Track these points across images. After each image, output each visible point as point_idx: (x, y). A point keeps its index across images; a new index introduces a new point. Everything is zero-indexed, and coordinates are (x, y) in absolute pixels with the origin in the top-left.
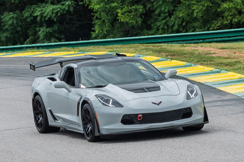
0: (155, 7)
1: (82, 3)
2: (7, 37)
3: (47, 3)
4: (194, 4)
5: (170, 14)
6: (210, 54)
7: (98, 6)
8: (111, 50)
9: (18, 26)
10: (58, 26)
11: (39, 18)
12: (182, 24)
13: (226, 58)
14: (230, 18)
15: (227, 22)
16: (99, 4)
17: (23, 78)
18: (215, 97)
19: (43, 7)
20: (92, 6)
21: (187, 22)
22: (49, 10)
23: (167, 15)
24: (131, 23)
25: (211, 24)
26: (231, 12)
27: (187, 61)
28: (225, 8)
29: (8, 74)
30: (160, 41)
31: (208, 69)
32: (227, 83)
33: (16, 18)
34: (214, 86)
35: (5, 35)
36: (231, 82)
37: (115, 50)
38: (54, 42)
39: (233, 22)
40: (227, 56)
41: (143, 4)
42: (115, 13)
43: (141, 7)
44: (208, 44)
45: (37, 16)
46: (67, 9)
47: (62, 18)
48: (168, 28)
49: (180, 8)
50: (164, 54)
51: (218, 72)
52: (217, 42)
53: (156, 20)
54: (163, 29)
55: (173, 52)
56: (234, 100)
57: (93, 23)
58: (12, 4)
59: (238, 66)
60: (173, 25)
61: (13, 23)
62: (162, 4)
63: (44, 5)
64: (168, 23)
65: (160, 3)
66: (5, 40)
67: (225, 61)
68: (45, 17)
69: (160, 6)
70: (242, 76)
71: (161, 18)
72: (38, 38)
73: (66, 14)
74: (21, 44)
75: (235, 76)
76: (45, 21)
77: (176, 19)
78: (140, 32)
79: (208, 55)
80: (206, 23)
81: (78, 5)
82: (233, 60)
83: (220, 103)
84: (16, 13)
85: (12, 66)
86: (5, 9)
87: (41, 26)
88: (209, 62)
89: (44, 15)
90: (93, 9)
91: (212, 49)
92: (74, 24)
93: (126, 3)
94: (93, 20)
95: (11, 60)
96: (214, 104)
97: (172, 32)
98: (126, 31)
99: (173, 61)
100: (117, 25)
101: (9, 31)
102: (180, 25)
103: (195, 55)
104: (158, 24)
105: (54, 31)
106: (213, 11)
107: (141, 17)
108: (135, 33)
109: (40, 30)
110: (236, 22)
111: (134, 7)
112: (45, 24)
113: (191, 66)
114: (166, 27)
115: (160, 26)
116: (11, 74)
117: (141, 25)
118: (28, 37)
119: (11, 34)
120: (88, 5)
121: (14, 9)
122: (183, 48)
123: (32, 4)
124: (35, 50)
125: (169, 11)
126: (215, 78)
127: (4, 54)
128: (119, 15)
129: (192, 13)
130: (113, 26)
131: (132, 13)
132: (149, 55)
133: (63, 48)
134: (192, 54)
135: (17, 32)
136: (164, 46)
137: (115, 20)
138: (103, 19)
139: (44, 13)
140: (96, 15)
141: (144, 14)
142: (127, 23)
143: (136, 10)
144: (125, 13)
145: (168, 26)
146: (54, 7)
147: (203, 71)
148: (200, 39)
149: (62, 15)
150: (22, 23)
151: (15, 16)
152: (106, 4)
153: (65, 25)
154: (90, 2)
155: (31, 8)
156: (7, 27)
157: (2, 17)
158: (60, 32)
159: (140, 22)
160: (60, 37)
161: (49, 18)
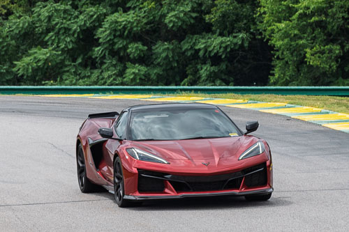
1: (260, 37)
2: (158, 75)
3: (214, 33)
7: (281, 42)
8: (292, 101)
9: (174, 60)
10: (226, 65)
11: (201, 53)
16: (283, 40)
19: (209, 38)
20: (273, 42)
22: (215, 42)
24: (323, 68)
33: (173, 50)
35: (155, 71)
37: (297, 101)
38: (219, 85)
41: (340, 44)
42: (302, 52)
43: (338, 47)
45: (199, 50)
46: (240, 43)
47: (233, 54)
57: (272, 64)
58: (168, 31)
61: (167, 56)
63: (210, 35)
66: (155, 78)
68: (210, 52)
72: (199, 78)
73: (238, 50)
74: (176, 85)
76: (210, 57)
78: (333, 79)
81: (254, 39)
84: (173, 44)
86: (159, 38)
87: (205, 63)
89: (210, 49)
90: (274, 46)
93: (318, 41)
94: (271, 61)
98: (315, 79)
100: (304, 69)
101: (161, 66)
105: (221, 72)
107: (337, 62)
108: (327, 80)
109: (202, 69)
111: (329, 47)
112: (209, 61)
117: (337, 71)
118: (186, 77)
119: (163, 70)
120: (268, 40)
121: (170, 37)
123: (193, 34)
124: (192, 93)
127: (151, 96)
128: (308, 55)
130: (299, 70)
131: (325, 55)
132: (341, 111)
133: (229, 94)
135: (172, 68)
137: (302, 61)
138: (286, 59)
139: (209, 46)
140: (277, 53)
141: (340, 57)
142: (318, 67)
143: (331, 51)
146: (223, 39)
149: (232, 50)
150: (179, 57)
151: (171, 47)
152: (291, 40)
153: (236, 65)
154: (270, 36)
155: (192, 39)
156: (159, 60)
157: (153, 48)
158: (229, 73)
159: (334, 68)
160: (228, 79)
161: (215, 54)
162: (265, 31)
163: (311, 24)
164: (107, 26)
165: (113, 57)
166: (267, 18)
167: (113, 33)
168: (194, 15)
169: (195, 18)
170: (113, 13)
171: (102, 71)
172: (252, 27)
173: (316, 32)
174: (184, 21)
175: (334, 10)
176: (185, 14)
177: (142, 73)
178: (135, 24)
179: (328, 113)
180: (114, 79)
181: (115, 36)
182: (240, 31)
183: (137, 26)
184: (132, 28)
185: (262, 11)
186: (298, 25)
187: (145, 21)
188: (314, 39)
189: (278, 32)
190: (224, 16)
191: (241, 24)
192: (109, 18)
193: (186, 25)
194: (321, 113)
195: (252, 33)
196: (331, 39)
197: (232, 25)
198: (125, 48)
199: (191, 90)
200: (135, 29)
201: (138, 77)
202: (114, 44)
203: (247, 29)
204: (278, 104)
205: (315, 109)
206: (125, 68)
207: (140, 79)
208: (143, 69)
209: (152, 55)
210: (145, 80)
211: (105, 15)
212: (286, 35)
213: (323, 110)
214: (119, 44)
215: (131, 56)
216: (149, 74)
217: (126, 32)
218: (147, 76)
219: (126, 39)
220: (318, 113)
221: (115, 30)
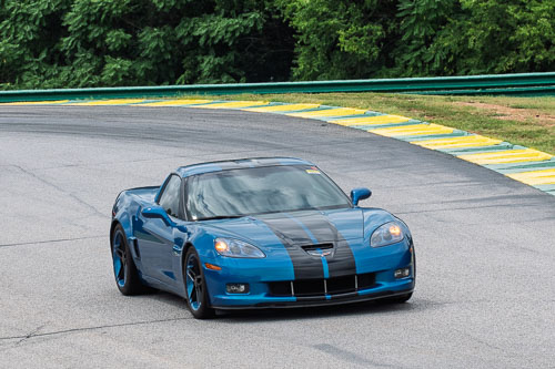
0: (403, 28)
1: (277, 17)
2: (146, 70)
3: (217, 13)
4: (470, 26)
5: (428, 41)
6: (495, 115)
7: (306, 24)
8: (328, 101)
9: (166, 51)
10: (235, 56)
11: (202, 40)
12: (447, 59)
13: (523, 124)
14: (529, 52)
15: (526, 60)
16: (307, 20)
17: (175, 143)
18: (502, 191)
19: (211, 21)
20: (294, 23)
21: (457, 57)
22: (218, 26)
23: (423, 42)
24: (361, 55)
25: (498, 62)
26: (533, 42)
27: (456, 127)
28: (524, 35)
29: (149, 136)
30: (408, 87)
31: (491, 141)
32: (524, 167)
33: (164, 38)
34: (501, 172)
35: (143, 66)
36: (530, 166)
37: (333, 101)
38: (227, 82)
39: (535, 61)
40: (525, 121)
41: (382, 23)
42: (334, 36)
43: (380, 28)
44: (492, 98)
45: (200, 36)
46: (252, 25)
47: (243, 41)
48: (422, 67)
49: (446, 32)
50: (417, 113)
51: (508, 147)
52: (506, 94)
53: (403, 51)
54: (415, 67)
55: (432, 109)
56: (536, 196)
57: (295, 51)
58: (157, 14)
59: (543, 138)
60: (433, 61)
61: (158, 46)
62: (415, 23)
63: (212, 17)
65: (412, 21)
66: (142, 74)
67: (520, 129)
68: (214, 38)
69: (412, 26)
70: (550, 156)
71: (412, 47)
72: (200, 73)
73: (249, 35)
74: (171, 84)
75: (537, 155)
76: (213, 45)
77: (437, 50)
78: (375, 70)
79: (492, 118)
80: (488, 59)
81: (270, 20)
82: (535, 129)
83: (509, 202)
84: (164, 30)
85: (156, 123)
86: (145, 23)
87: (207, 54)
88: (493, 130)
89: (213, 35)
90: (297, 28)
91: (498, 107)
92: (262, 53)
93: (354, 19)
94: (293, 47)
95: (156, 112)
96: (500, 202)
97: (430, 74)
98: (351, 69)
99: (432, 125)
100: (337, 57)
101: (150, 59)
102: (443, 62)
103: (469, 117)
104: (407, 57)
105: (228, 64)
106: (502, 39)
107: (379, 46)
108: (367, 70)
109: (203, 61)
110: (540, 61)
111: (367, 27)
112: (212, 51)
113: (463, 135)
114: (420, 65)
115: (409, 61)
116: (155, 136)
117: (379, 59)
118: (183, 72)
119: (153, 65)
120: (288, 20)
121: (160, 21)
122: (448, 104)
123: (191, 16)
125: (426, 37)
126: (502, 157)
127: (143, 100)
128: (341, 39)
129: (466, 41)
130: (330, 59)
131: (364, 38)
132: (391, 112)
133: (244, 95)
134: (465, 114)
135: (165, 62)
136: (418, 98)
137: (333, 47)
138: (313, 45)
139: (213, 31)
140: (301, 37)
141: (383, 40)
142: (354, 54)
143: (370, 32)
144: (351, 36)
145: (422, 62)
146: (231, 21)
147: (483, 144)
148: (478, 88)
149: (242, 35)
150: (173, 47)
151: (162, 34)
152: (318, 19)
153: (247, 54)
154: (292, 16)
155: (189, 23)
156: (147, 52)
157: (140, 35)
158: (238, 65)
159: (376, 53)
160: (238, 73)
161: (220, 41)
162: (284, 8)
164: (77, 9)
165: (87, 49)
167: (86, 19)
171: (74, 69)
172: (267, 3)
173: (350, 9)
177: (126, 69)
178: (114, 6)
179: (374, 115)
180: (90, 79)
181: (88, 22)
182: (251, 11)
183: (116, 8)
184: (110, 11)
188: (348, 17)
189: (302, 10)
193: (182, 5)
194: (365, 115)
195: (267, 13)
196: (369, 17)
197: (241, 3)
198: (102, 37)
200: (114, 12)
201: (120, 75)
202: (88, 32)
203: (260, 7)
204: (309, 105)
205: (357, 111)
206: (104, 63)
207: (123, 76)
208: (127, 63)
209: (138, 45)
210: (130, 78)
212: (312, 14)
213: (368, 112)
214: (95, 33)
215: (111, 48)
216: (134, 70)
217: (103, 16)
218: (132, 71)
219: (103, 26)
220: (361, 116)
221: (89, 15)
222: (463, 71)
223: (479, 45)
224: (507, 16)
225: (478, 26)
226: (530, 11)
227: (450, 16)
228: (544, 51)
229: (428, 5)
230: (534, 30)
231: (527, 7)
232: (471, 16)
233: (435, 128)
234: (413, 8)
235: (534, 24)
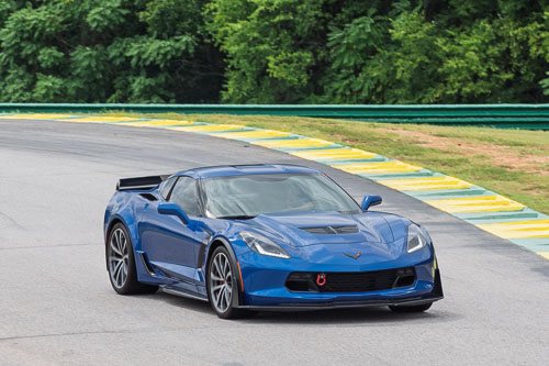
0: (332, 56)
1: (208, 41)
2: (77, 89)
3: (150, 35)
4: (399, 57)
5: (357, 70)
6: (418, 142)
7: (236, 48)
8: (252, 123)
9: (98, 71)
10: (167, 78)
11: (134, 61)
12: (375, 89)
13: (444, 152)
14: (457, 85)
15: (453, 92)
16: (238, 45)
18: (421, 217)
19: (144, 42)
20: (225, 47)
21: (386, 87)
22: (152, 48)
23: (352, 71)
24: (290, 82)
25: (426, 93)
26: (460, 75)
27: (378, 153)
28: (452, 67)
30: (336, 114)
31: (411, 168)
32: (443, 194)
33: (97, 58)
34: (419, 198)
35: (74, 84)
36: (449, 193)
37: (258, 123)
38: (156, 103)
39: (462, 93)
40: (446, 150)
41: (312, 51)
42: (263, 61)
43: (310, 55)
44: (415, 127)
45: (131, 57)
46: (183, 48)
47: (174, 64)
48: (351, 95)
49: (374, 62)
50: (340, 137)
51: (428, 175)
52: (430, 123)
53: (333, 79)
54: (343, 95)
55: (355, 135)
56: (454, 224)
57: (226, 75)
58: (90, 33)
59: (464, 167)
60: (361, 90)
61: (89, 66)
62: (345, 52)
63: (145, 38)
64: (352, 86)
65: (342, 50)
66: (74, 92)
67: (441, 157)
68: (145, 60)
69: (342, 55)
70: (469, 185)
71: (340, 76)
72: (131, 93)
73: (181, 57)
74: (101, 102)
75: (456, 183)
76: (145, 66)
77: (365, 79)
78: (303, 96)
79: (414, 145)
80: (416, 90)
81: (202, 43)
82: (456, 157)
84: (97, 49)
86: (79, 42)
87: (137, 74)
88: (414, 157)
89: (144, 56)
90: (227, 53)
91: (421, 135)
92: (193, 75)
93: (284, 46)
94: (224, 71)
95: (81, 128)
97: (358, 103)
98: (280, 94)
99: (354, 150)
100: (266, 83)
101: (81, 78)
102: (372, 91)
103: (391, 143)
104: (336, 85)
105: (159, 85)
106: (430, 71)
107: (308, 73)
108: (296, 97)
109: (134, 81)
110: (468, 94)
111: (298, 54)
112: (143, 72)
113: (383, 160)
114: (348, 93)
115: (337, 89)
117: (308, 86)
118: (114, 92)
119: (85, 83)
120: (220, 44)
121: (93, 40)
122: (372, 130)
123: (123, 36)
124: (123, 113)
125: (355, 65)
126: (421, 184)
127: (69, 116)
128: (270, 65)
129: (395, 72)
130: (259, 84)
131: (294, 64)
132: (314, 136)
133: (170, 114)
134: (387, 140)
135: (96, 81)
136: (341, 123)
137: (263, 73)
138: (243, 70)
139: (144, 53)
140: (232, 62)
141: (312, 67)
142: (283, 80)
143: (300, 59)
144: (281, 62)
145: (351, 90)
146: (162, 43)
147: (403, 171)
148: (405, 117)
149: (173, 58)
150: (105, 66)
151: (94, 53)
152: (250, 45)
153: (179, 76)
154: (223, 40)
155: (121, 43)
156: (79, 70)
157: (72, 54)
158: (169, 87)
159: (305, 81)
160: (168, 95)
161: (152, 63)
162: (216, 32)
163: (275, 25)
164: (11, 26)
165: (19, 65)
166: (218, 16)
167: (19, 35)
168: (124, 12)
169: (126, 16)
170: (19, 9)
171: (5, 85)
172: (199, 27)
173: (281, 35)
174: (110, 20)
175: (304, 6)
176: (112, 11)
177: (57, 87)
178: (47, 24)
179: (296, 138)
180: (21, 95)
181: (22, 39)
182: (183, 33)
183: (50, 26)
184: (43, 29)
185: (212, 8)
186: (258, 25)
187: (61, 19)
188: (279, 43)
189: (233, 35)
190: (163, 13)
191: (186, 24)
192: (13, 16)
193: (115, 25)
194: (288, 138)
195: (199, 36)
196: (300, 44)
197: (173, 25)
198: (35, 54)
199: (120, 109)
200: (48, 30)
201: (52, 93)
202: (20, 49)
203: (192, 31)
204: (233, 127)
205: (280, 133)
206: (35, 80)
207: (55, 94)
208: (59, 82)
209: (69, 63)
210: (61, 96)
211: (10, 12)
212: (243, 38)
213: (291, 134)
214: (28, 49)
215: (43, 65)
216: (66, 88)
217: (36, 34)
218: (64, 90)
219: (36, 43)
220: (284, 138)
221: (22, 31)
222: (391, 101)
223: (407, 75)
224: (436, 48)
225: (407, 57)
226: (459, 45)
227: (379, 46)
228: (471, 84)
229: (358, 34)
230: (462, 63)
231: (456, 40)
232: (400, 47)
233: (357, 152)
234: (343, 37)
235: (462, 56)
